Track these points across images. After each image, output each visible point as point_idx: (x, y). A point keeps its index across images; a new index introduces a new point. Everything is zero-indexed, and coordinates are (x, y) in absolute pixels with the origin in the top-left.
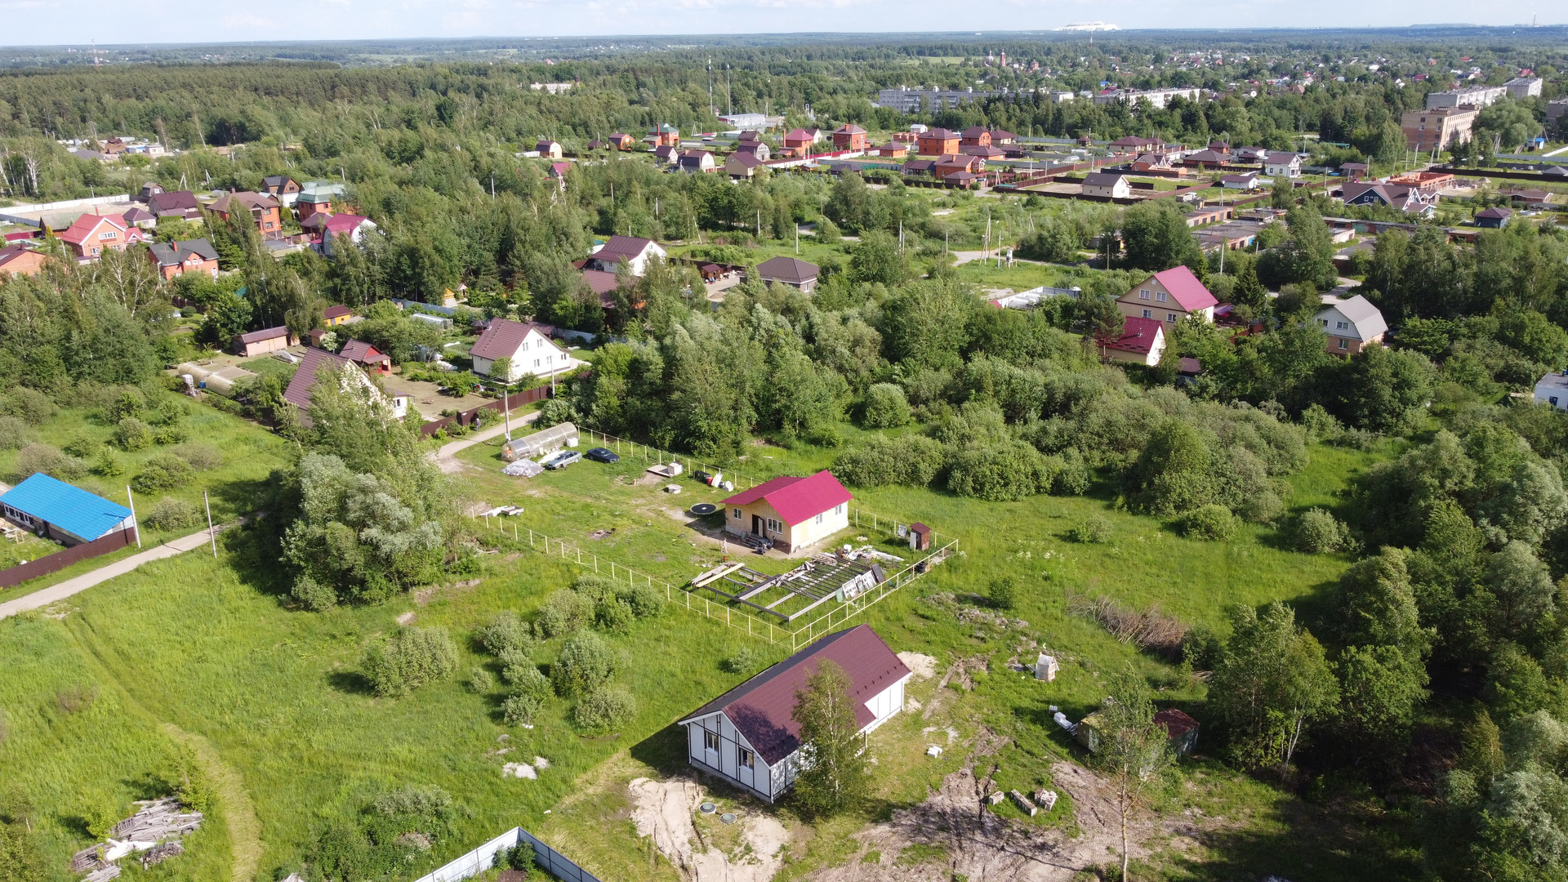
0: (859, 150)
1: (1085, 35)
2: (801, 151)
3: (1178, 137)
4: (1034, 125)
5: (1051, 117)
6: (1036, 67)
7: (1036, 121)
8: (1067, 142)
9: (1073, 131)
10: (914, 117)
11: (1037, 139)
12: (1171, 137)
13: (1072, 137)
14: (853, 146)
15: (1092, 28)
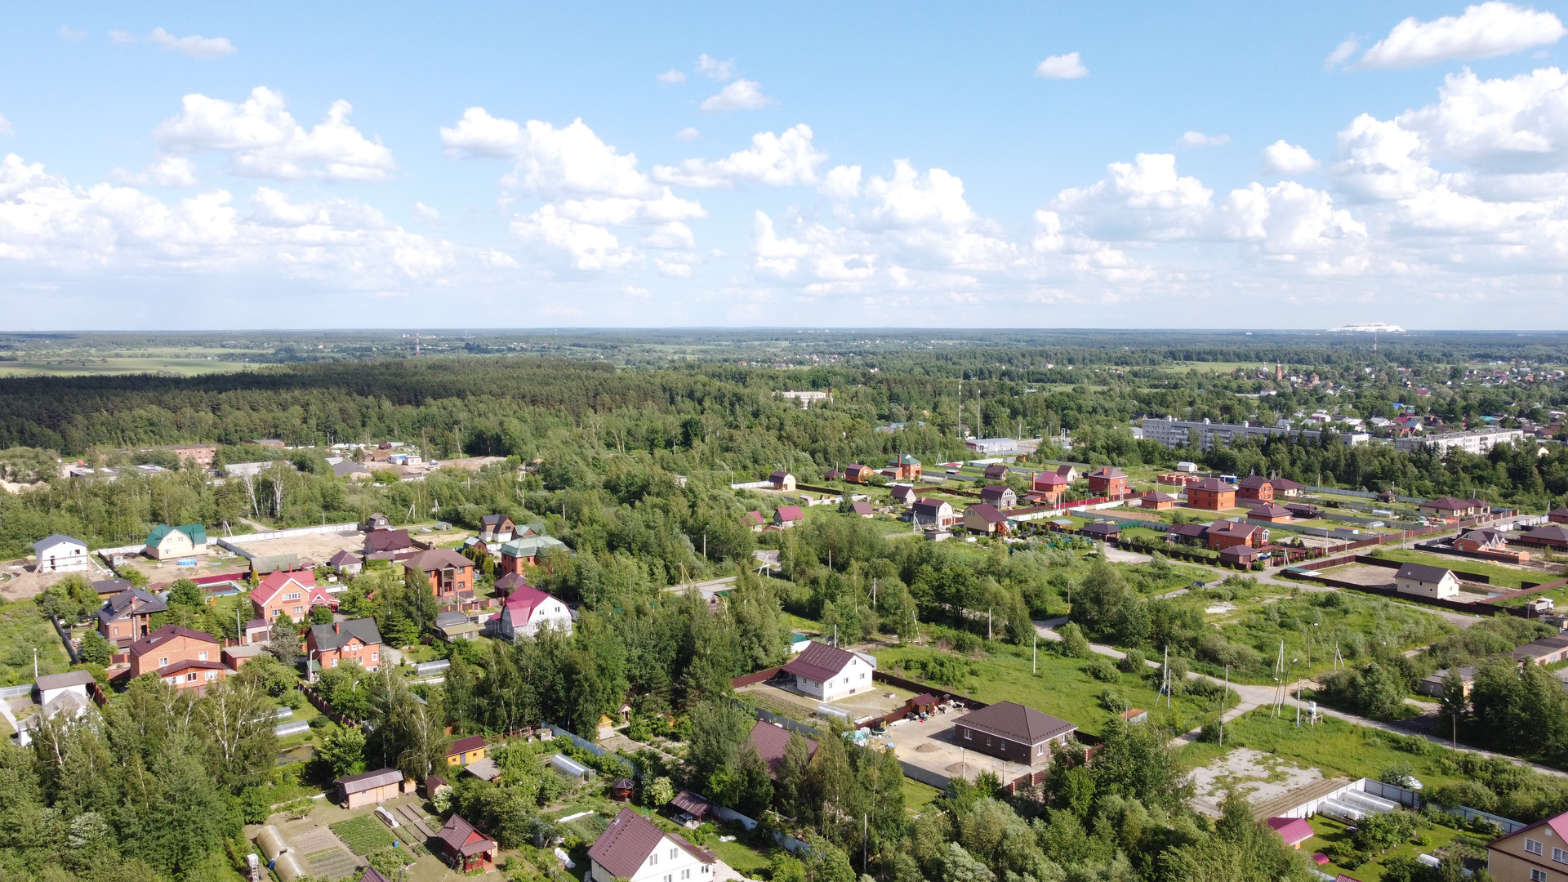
0: (1117, 498)
1: (1367, 338)
2: (1052, 496)
3: (1505, 496)
4: (1323, 470)
5: (1343, 463)
6: (1316, 381)
7: (1325, 466)
8: (1364, 497)
9: (1370, 482)
10: (1182, 452)
11: (1328, 489)
12: (1496, 497)
13: (1370, 490)
14: (1112, 492)
15: (1373, 329)
